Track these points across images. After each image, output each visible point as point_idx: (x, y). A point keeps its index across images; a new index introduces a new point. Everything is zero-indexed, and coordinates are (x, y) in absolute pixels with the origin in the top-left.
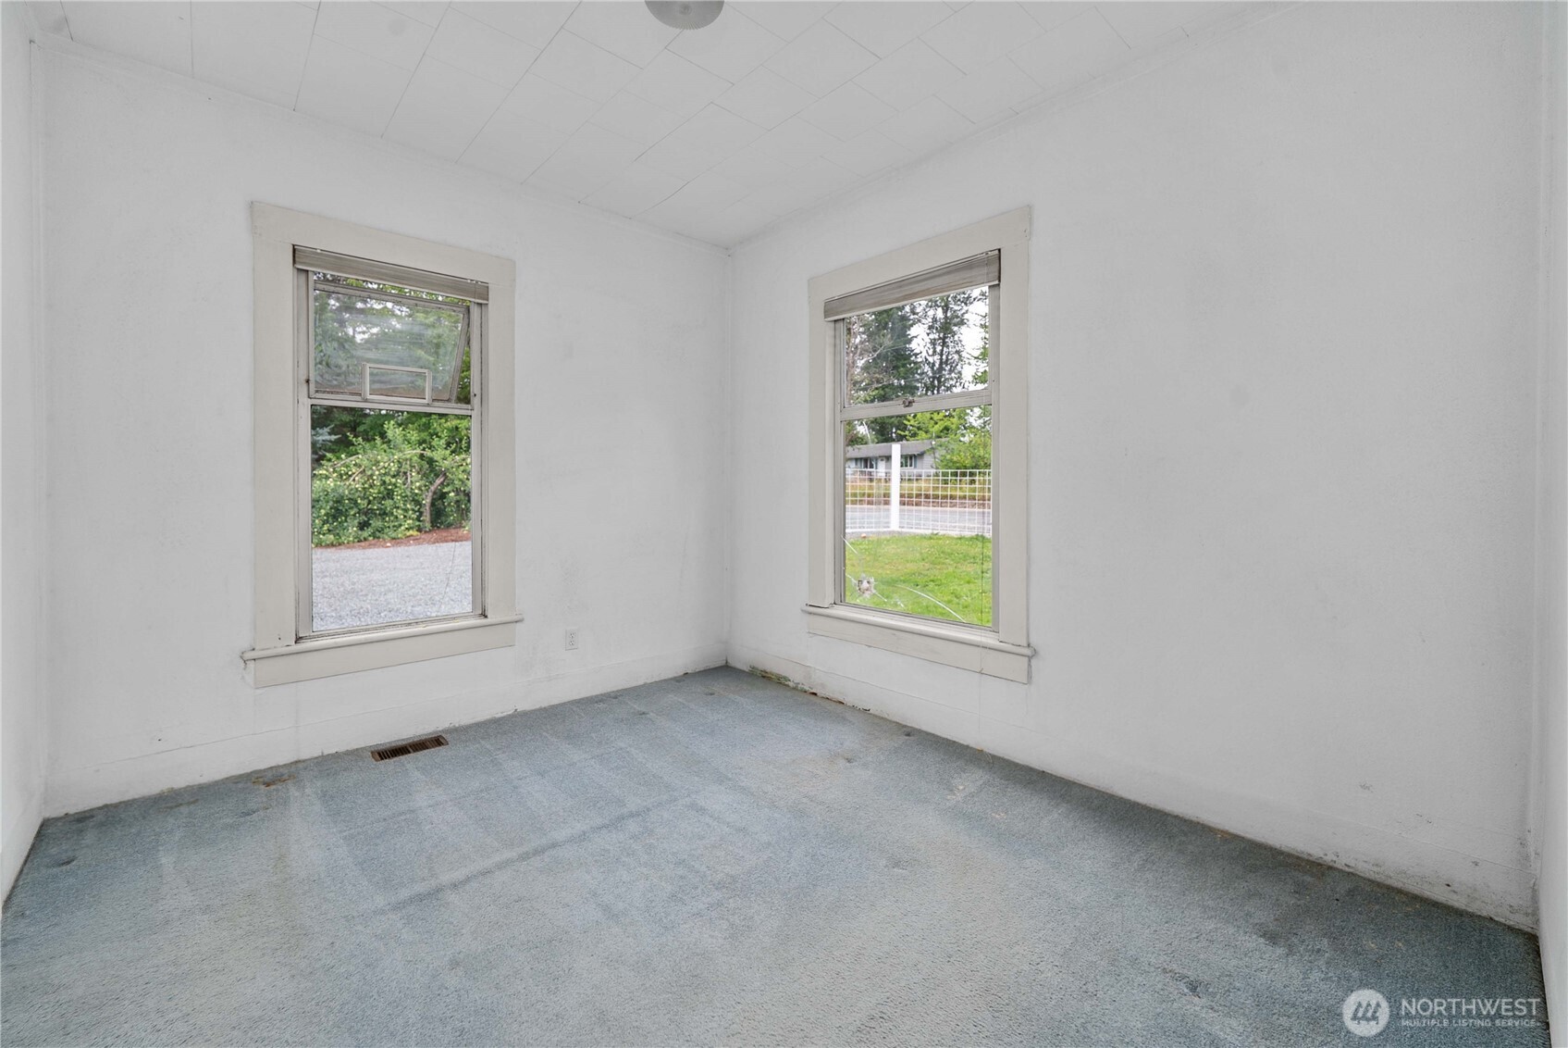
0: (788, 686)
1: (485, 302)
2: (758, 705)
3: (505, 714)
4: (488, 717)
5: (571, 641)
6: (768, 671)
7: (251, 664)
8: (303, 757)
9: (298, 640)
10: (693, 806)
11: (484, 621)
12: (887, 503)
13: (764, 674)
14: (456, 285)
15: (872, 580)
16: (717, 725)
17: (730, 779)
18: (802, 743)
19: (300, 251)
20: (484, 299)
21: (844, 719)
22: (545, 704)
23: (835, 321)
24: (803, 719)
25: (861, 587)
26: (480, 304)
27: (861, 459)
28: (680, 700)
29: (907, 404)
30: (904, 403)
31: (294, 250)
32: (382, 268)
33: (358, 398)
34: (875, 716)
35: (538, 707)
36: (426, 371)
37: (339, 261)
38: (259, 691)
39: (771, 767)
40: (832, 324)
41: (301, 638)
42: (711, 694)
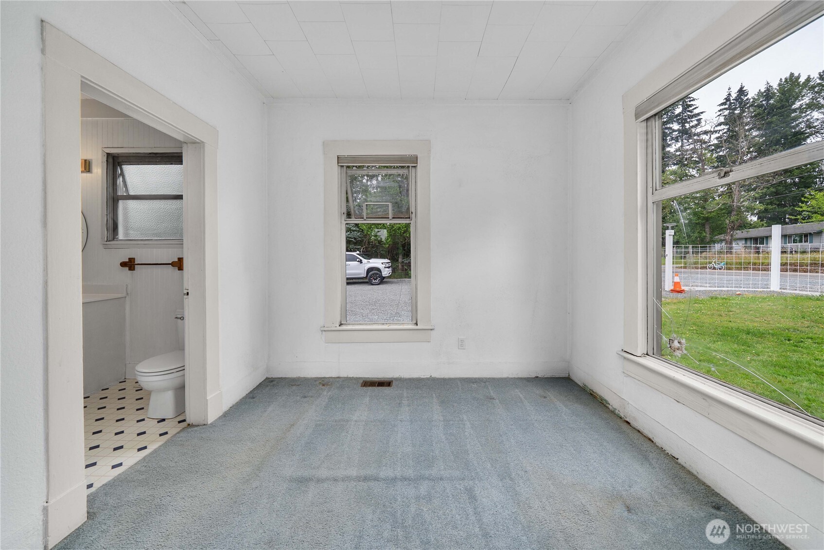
0: (607, 408)
1: (416, 165)
2: (574, 417)
3: (426, 377)
4: (417, 377)
5: (461, 344)
6: (594, 391)
7: (324, 333)
8: (342, 376)
9: (341, 325)
10: (470, 491)
11: (415, 327)
12: (768, 270)
13: (592, 393)
14: (402, 159)
15: (683, 341)
16: (533, 424)
17: (511, 479)
18: (591, 468)
19: (341, 158)
20: (415, 164)
21: (646, 458)
22: (447, 376)
23: (647, 119)
24: (605, 444)
25: (673, 345)
26: (415, 167)
27: (751, 239)
28: (521, 396)
29: (722, 175)
30: (719, 174)
31: (338, 157)
32: (370, 158)
33: (362, 219)
34: (683, 467)
35: (442, 377)
36: (389, 203)
37: (354, 158)
38: (327, 344)
39: (550, 482)
40: (644, 124)
41: (342, 324)
42: (545, 397)
